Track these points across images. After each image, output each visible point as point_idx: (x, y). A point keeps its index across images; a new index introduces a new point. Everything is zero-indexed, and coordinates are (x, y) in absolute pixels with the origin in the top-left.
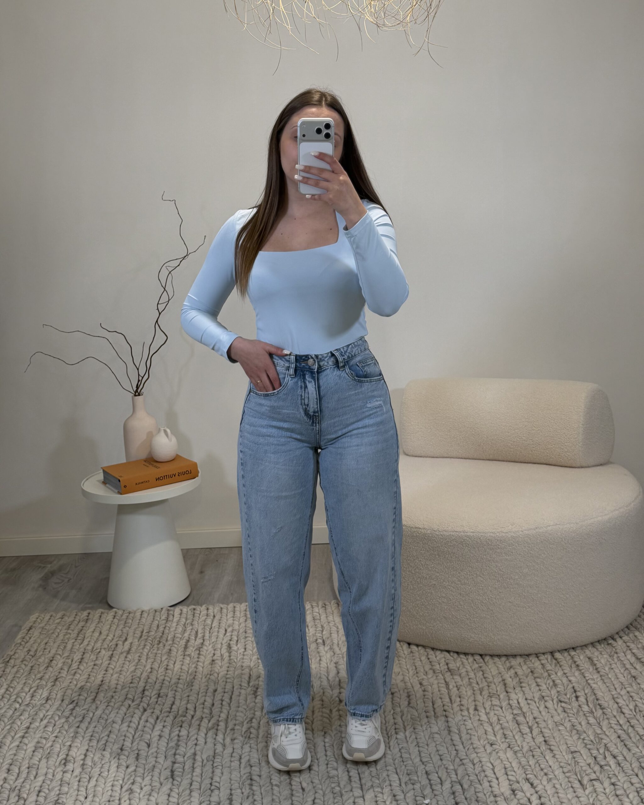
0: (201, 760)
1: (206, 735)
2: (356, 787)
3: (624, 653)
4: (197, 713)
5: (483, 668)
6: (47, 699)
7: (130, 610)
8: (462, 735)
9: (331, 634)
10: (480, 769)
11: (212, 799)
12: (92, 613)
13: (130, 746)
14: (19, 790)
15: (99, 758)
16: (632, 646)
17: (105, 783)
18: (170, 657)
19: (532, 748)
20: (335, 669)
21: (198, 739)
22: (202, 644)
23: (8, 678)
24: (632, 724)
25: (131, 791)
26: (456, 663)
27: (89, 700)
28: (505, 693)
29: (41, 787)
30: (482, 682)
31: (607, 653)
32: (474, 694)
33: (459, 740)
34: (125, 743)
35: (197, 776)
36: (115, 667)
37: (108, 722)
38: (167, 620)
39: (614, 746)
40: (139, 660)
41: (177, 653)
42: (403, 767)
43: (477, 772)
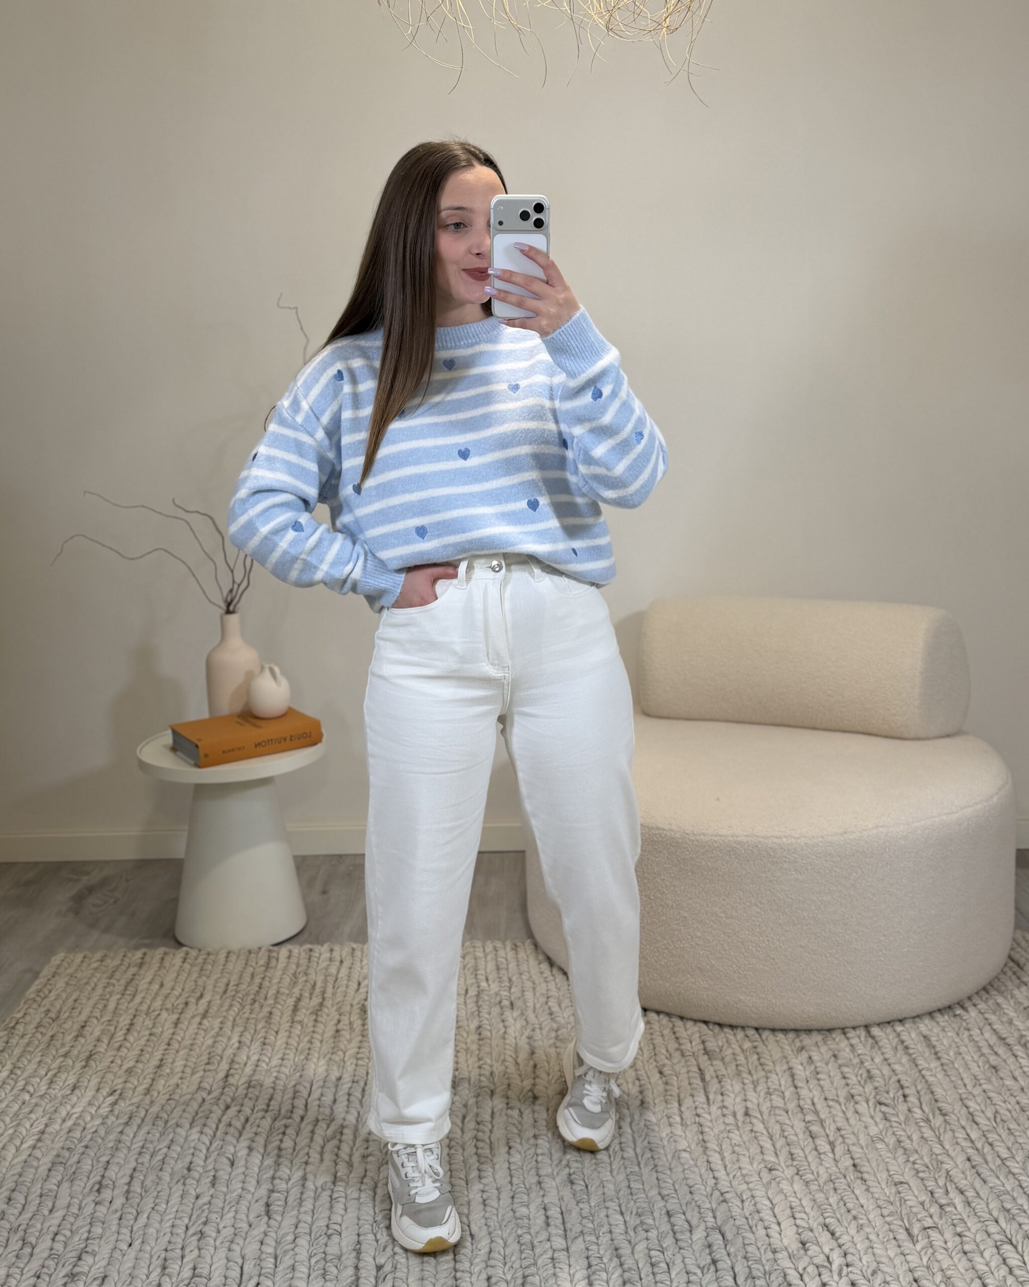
0: (312, 1187)
1: (323, 1148)
2: (556, 1235)
3: (980, 1029)
4: (309, 1113)
5: (759, 1050)
6: (74, 1088)
7: (210, 950)
8: (726, 1154)
9: (523, 991)
10: (752, 1208)
11: (329, 1250)
12: (149, 953)
13: (202, 1163)
14: (25, 1231)
15: (153, 1182)
16: (993, 1018)
17: (162, 1221)
18: (270, 1024)
19: (833, 1177)
20: (527, 1047)
21: (310, 1154)
22: (321, 1004)
23: (15, 1053)
24: (990, 1140)
25: (202, 1234)
26: (717, 1041)
27: (141, 1089)
28: (792, 1089)
29: (59, 1226)
30: (756, 1070)
31: (954, 1029)
32: (744, 1089)
33: (720, 1162)
34: (195, 1159)
35: (305, 1212)
36: (183, 1039)
37: (169, 1124)
38: (267, 966)
39: (962, 1176)
40: (221, 1029)
41: (281, 1018)
42: (632, 1203)
43: (747, 1215)
